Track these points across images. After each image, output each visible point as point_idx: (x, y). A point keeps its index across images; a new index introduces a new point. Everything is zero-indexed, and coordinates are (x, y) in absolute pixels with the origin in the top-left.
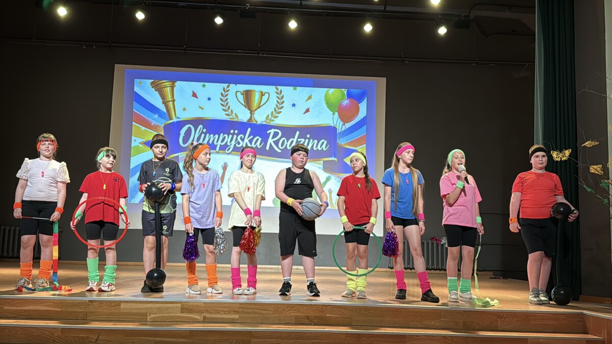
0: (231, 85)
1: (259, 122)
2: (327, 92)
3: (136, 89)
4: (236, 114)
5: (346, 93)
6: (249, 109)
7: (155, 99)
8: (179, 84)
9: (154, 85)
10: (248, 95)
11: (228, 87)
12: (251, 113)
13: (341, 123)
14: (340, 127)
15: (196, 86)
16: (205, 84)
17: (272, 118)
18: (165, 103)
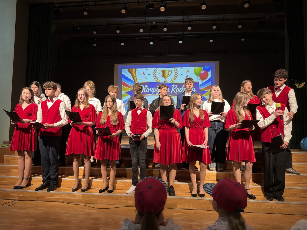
0: (157, 69)
1: (168, 83)
2: (195, 68)
3: (123, 73)
4: (159, 80)
5: (203, 68)
6: (164, 77)
7: (129, 76)
8: (137, 69)
9: (129, 71)
10: (163, 72)
11: (156, 69)
12: (165, 79)
13: (201, 81)
14: (201, 82)
15: (144, 70)
16: (147, 69)
17: (173, 81)
18: (133, 77)
